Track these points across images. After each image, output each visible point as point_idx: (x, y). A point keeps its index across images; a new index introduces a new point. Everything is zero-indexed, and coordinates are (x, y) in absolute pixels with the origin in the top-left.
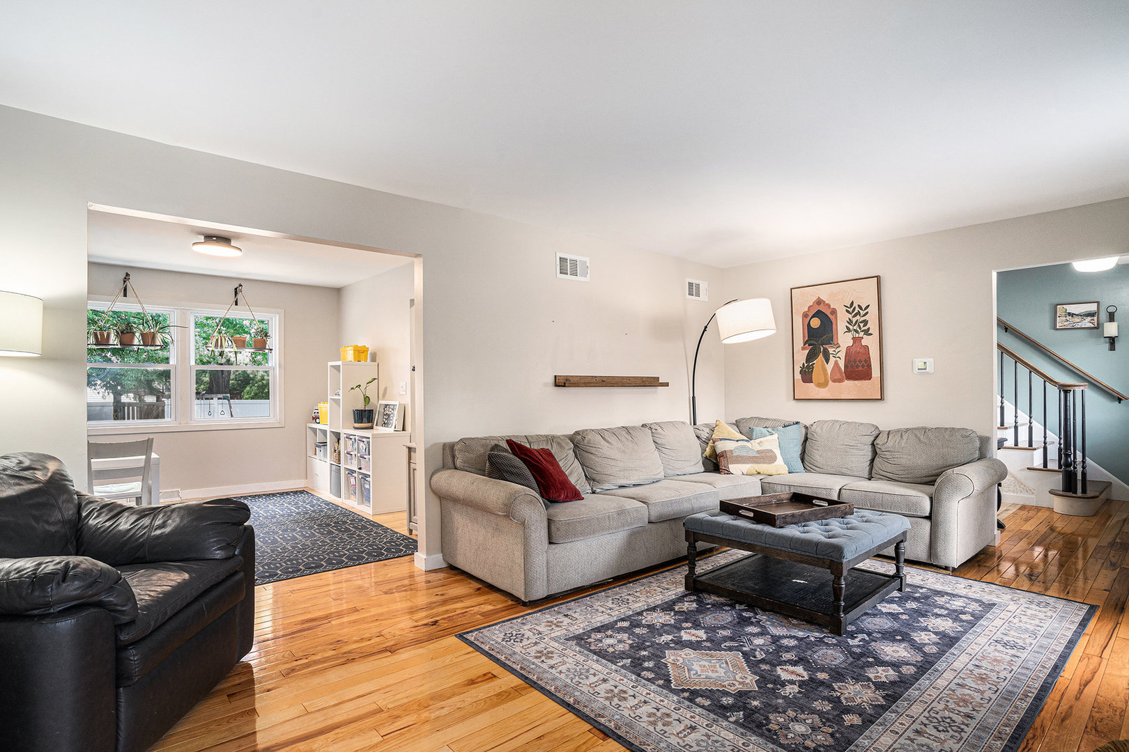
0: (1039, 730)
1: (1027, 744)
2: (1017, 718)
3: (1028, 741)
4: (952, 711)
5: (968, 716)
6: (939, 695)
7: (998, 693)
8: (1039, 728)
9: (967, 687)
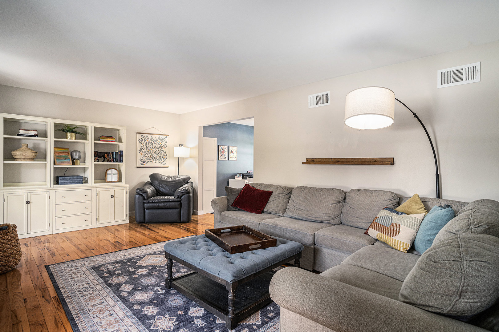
0: (59, 308)
1: (58, 302)
2: (70, 307)
3: (59, 303)
4: (90, 294)
5: (84, 296)
6: (101, 294)
7: (88, 310)
8: (60, 310)
9: (99, 304)
